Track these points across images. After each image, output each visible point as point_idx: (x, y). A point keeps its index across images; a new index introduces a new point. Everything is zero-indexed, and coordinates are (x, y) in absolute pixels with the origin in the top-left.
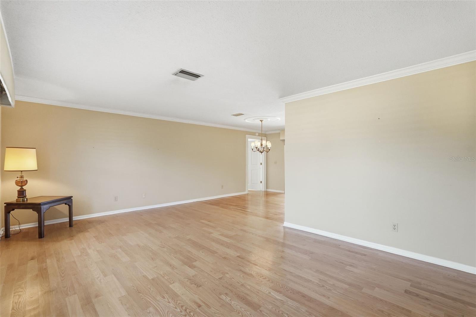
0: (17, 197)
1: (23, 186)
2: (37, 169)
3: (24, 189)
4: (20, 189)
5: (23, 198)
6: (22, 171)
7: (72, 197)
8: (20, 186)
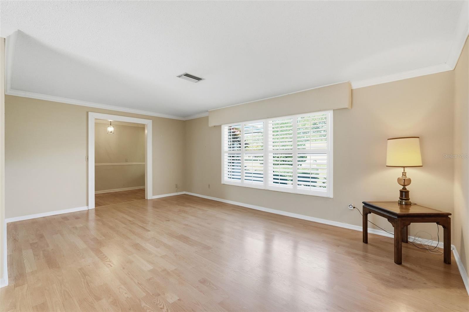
0: (400, 198)
1: (406, 186)
2: (421, 165)
3: (407, 189)
4: (403, 189)
5: (405, 201)
6: (404, 167)
7: (450, 214)
8: (403, 186)
